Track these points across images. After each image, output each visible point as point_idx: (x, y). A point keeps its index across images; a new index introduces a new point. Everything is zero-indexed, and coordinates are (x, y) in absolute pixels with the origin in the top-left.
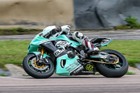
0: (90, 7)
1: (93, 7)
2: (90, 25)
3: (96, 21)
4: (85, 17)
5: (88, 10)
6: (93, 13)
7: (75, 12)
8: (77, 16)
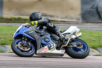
0: (93, 6)
1: (95, 6)
2: (92, 19)
3: (97, 16)
4: (89, 12)
5: (92, 8)
6: (95, 10)
7: (82, 9)
8: (84, 12)
